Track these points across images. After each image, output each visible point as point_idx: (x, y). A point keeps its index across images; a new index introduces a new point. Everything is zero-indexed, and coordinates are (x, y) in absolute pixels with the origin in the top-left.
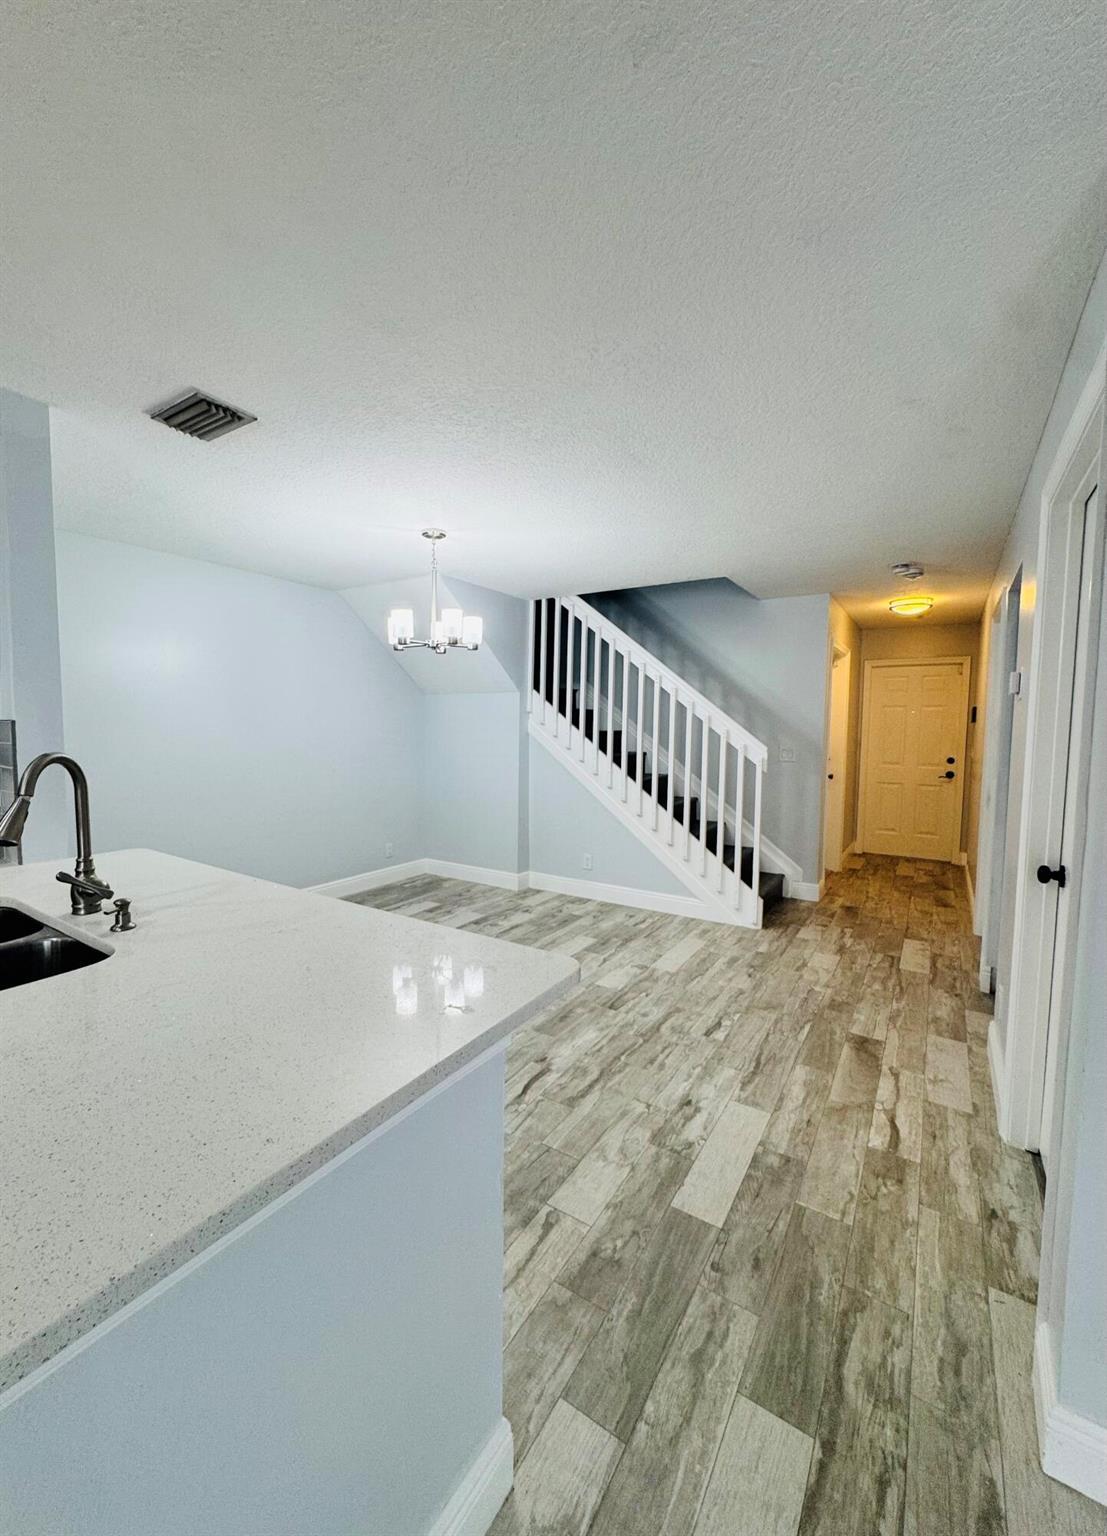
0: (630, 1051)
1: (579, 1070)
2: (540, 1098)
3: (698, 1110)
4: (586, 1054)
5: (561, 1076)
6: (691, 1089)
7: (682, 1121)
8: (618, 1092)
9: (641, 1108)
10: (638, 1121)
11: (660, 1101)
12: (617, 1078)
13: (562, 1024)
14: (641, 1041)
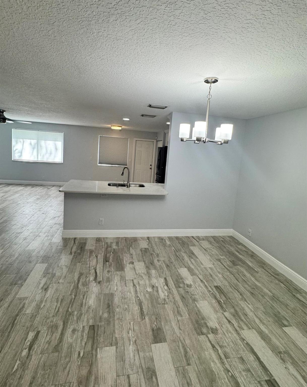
0: (72, 302)
1: (86, 284)
2: (90, 272)
3: (42, 288)
4: (87, 292)
5: (89, 280)
6: (45, 295)
7: (47, 282)
8: (70, 283)
9: (61, 281)
10: (60, 278)
11: (55, 286)
12: (72, 287)
13: (106, 302)
14: (70, 310)
